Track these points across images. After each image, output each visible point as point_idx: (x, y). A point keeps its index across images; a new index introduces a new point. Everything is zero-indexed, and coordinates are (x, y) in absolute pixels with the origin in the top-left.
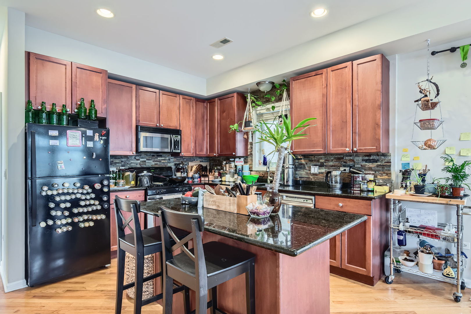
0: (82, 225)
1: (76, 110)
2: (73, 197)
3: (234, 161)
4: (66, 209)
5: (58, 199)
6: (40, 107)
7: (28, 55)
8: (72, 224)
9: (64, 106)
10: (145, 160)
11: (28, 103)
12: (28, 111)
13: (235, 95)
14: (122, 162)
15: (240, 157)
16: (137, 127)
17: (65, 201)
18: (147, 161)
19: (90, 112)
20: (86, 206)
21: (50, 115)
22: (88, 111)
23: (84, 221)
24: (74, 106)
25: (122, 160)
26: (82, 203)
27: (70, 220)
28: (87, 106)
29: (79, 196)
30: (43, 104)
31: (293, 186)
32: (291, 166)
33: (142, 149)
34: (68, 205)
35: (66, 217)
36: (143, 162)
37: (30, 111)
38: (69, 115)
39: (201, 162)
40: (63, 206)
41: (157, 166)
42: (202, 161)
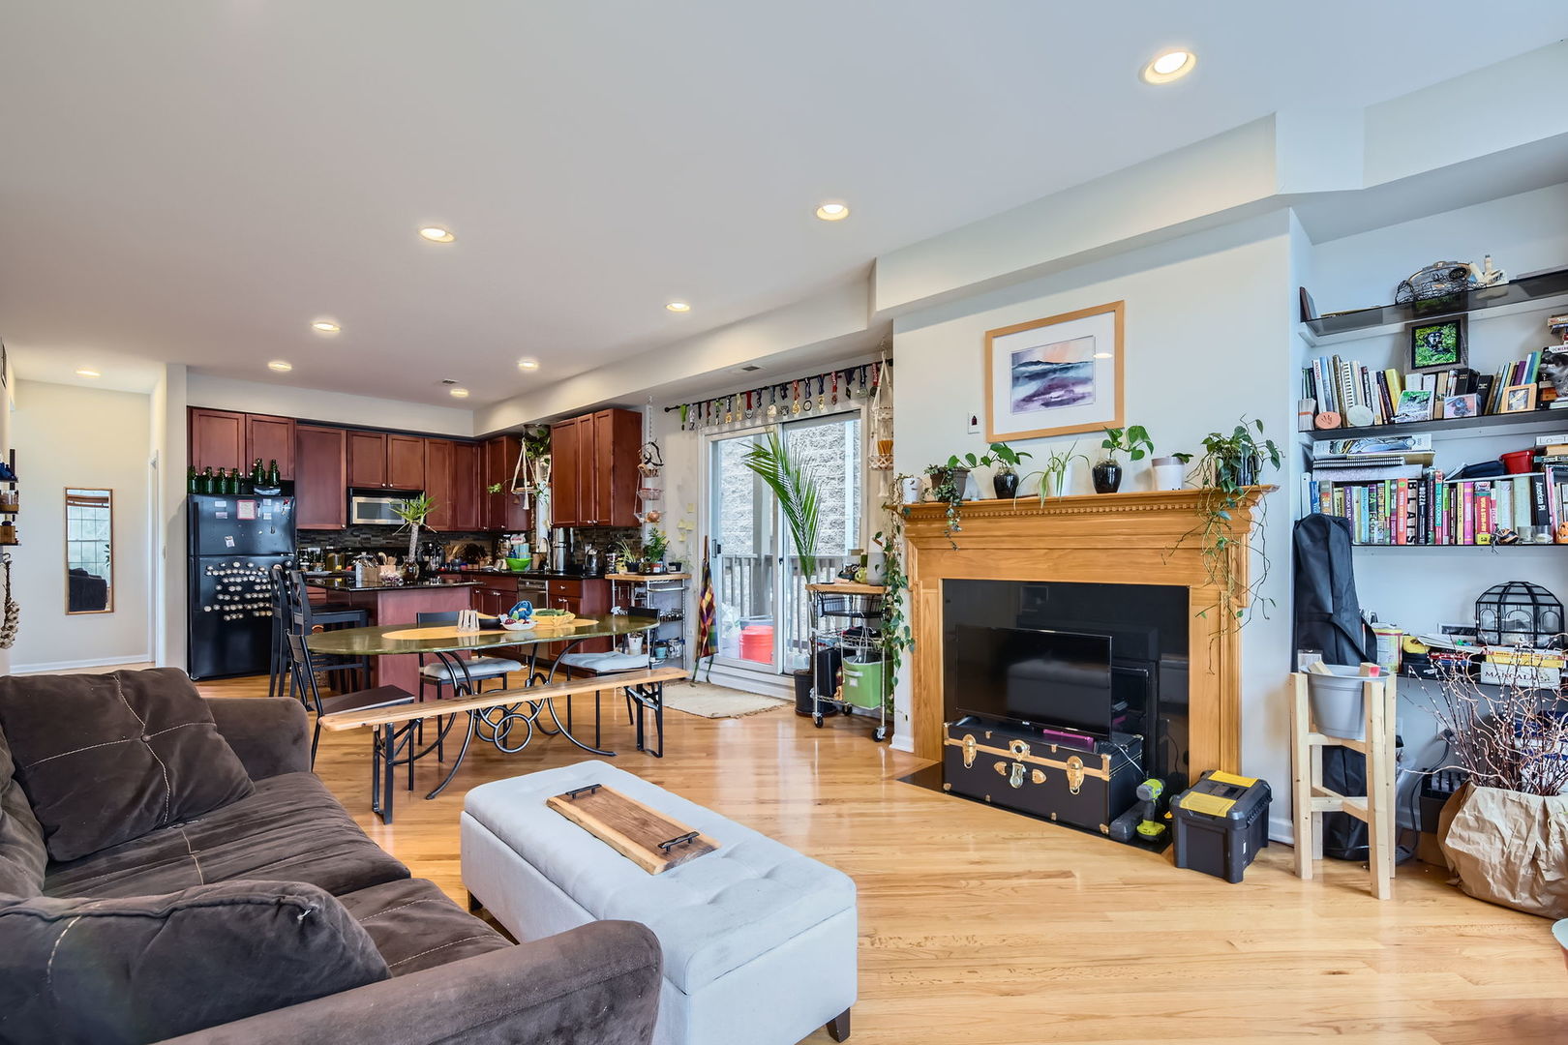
0: (257, 614)
1: (251, 474)
2: (245, 579)
3: (509, 538)
4: (236, 593)
5: (226, 581)
6: (204, 474)
7: (191, 410)
8: (244, 611)
9: (235, 471)
10: (368, 536)
11: (191, 469)
12: (190, 478)
13: (505, 438)
14: (331, 539)
15: (518, 533)
16: (348, 489)
17: (235, 584)
18: (372, 539)
19: (269, 476)
20: (261, 591)
21: (217, 480)
22: (267, 474)
23: (259, 609)
24: (249, 468)
25: (331, 536)
26: (257, 588)
27: (240, 607)
28: (266, 467)
29: (252, 578)
30: (208, 469)
31: (563, 572)
32: (562, 545)
33: (356, 520)
34: (239, 588)
35: (235, 603)
36: (365, 539)
37: (193, 478)
38: (241, 481)
39: (475, 540)
40: (232, 589)
41: (391, 546)
42: (478, 539)
